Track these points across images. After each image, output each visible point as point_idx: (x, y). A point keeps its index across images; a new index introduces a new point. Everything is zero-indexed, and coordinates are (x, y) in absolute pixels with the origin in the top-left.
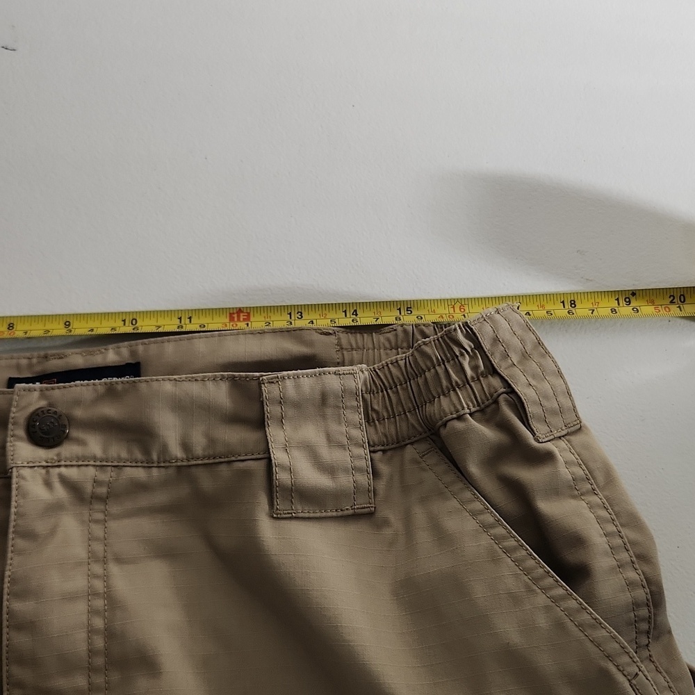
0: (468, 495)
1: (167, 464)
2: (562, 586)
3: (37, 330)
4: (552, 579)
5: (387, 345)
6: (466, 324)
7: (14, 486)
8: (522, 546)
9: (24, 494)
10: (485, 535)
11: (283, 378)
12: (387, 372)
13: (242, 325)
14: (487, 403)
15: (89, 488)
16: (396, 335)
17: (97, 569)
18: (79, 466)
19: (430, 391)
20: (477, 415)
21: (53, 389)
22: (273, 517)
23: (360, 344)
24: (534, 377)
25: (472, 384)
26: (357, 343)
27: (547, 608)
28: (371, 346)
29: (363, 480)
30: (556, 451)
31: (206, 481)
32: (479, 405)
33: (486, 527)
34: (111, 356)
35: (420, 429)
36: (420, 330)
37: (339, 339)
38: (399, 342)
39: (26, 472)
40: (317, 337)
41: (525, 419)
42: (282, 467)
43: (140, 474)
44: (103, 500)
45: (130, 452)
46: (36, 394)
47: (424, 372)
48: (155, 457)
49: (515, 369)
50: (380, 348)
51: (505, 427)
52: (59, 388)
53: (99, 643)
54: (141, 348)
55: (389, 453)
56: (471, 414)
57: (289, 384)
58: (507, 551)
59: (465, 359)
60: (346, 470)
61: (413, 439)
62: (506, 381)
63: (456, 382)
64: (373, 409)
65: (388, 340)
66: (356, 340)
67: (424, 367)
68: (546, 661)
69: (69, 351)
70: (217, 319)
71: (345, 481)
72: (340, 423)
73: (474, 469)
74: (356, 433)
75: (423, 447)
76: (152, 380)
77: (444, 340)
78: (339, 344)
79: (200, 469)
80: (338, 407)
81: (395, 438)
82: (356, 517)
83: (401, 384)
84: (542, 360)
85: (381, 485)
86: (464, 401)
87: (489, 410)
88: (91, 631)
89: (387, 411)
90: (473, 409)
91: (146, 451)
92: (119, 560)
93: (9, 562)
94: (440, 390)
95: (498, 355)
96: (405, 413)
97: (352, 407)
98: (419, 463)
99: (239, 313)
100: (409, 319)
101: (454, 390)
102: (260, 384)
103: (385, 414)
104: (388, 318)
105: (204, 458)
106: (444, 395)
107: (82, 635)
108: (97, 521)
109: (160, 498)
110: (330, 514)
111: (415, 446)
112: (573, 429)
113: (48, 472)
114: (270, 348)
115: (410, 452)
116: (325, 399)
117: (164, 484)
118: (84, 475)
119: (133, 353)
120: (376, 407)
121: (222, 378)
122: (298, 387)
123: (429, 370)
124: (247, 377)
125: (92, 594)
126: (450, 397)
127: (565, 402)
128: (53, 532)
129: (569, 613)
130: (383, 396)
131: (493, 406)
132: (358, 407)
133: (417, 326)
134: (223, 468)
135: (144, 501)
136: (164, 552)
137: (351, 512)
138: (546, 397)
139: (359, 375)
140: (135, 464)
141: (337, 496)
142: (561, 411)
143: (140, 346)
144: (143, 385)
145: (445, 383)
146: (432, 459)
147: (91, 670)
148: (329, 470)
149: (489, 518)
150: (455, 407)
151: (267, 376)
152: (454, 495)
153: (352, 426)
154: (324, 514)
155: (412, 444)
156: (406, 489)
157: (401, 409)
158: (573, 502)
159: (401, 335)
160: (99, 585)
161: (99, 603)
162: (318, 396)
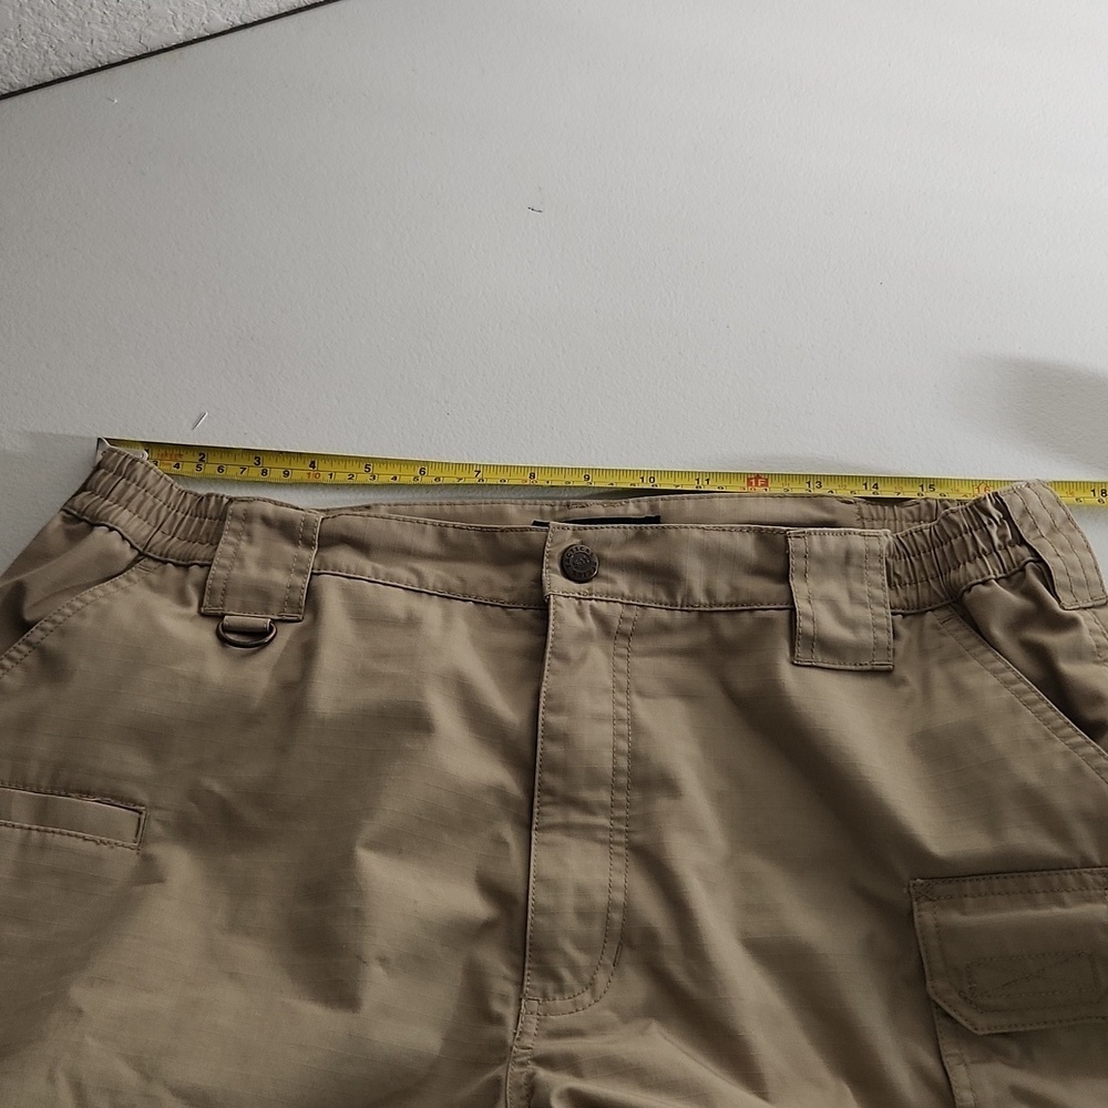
0: (989, 656)
1: (691, 608)
2: (1081, 735)
3: (559, 481)
4: (1071, 729)
5: (910, 518)
6: (996, 494)
7: (552, 611)
8: (1043, 700)
9: (560, 619)
10: (1006, 691)
11: (810, 533)
12: (911, 540)
13: (761, 490)
14: (1013, 570)
15: (616, 623)
16: (920, 509)
17: (622, 698)
18: (607, 601)
19: (955, 558)
20: (1003, 581)
21: (585, 529)
22: (793, 663)
23: (881, 515)
24: (1062, 549)
25: (999, 552)
26: (878, 514)
27: (1066, 754)
28: (892, 517)
29: (884, 637)
30: (1081, 618)
31: (727, 628)
32: (1005, 571)
33: (1007, 683)
34: (631, 508)
35: (942, 596)
36: (943, 503)
37: (860, 508)
38: (922, 515)
39: (562, 600)
40: (838, 504)
41: (1051, 587)
42: (806, 616)
43: (664, 615)
44: (626, 636)
45: (654, 593)
46: (570, 532)
47: (950, 539)
48: (679, 602)
49: (1043, 540)
50: (901, 521)
51: (1030, 594)
52: (590, 528)
53: (624, 763)
54: (661, 503)
55: (909, 618)
56: (997, 580)
57: (815, 539)
58: (1028, 704)
59: (993, 527)
60: (867, 626)
61: (934, 606)
62: (1034, 550)
63: (983, 550)
64: (895, 573)
65: (911, 513)
66: (877, 510)
67: (950, 534)
68: (1062, 800)
69: (589, 501)
70: (734, 483)
71: (866, 636)
72: (862, 583)
73: (997, 632)
74: (878, 593)
75: (944, 614)
76: (681, 527)
77: (973, 510)
78: (860, 513)
79: (722, 616)
80: (861, 567)
81: (915, 603)
82: (874, 673)
83: (924, 552)
84: (1071, 534)
85: (901, 646)
86: (991, 568)
87: (1015, 577)
88: (616, 752)
89: (909, 577)
90: (999, 575)
91: (671, 594)
92: (641, 694)
93: (545, 678)
94: (965, 557)
95: (1026, 526)
96: (927, 580)
97: (875, 569)
98: (939, 629)
99: (756, 478)
100: (934, 495)
101: (981, 557)
102: (786, 537)
103: (907, 580)
104: (909, 492)
105: (727, 605)
106: (970, 561)
107: (608, 754)
108: (621, 656)
109: (681, 641)
110: (848, 667)
111: (936, 613)
112: (1099, 603)
113: (580, 603)
114: (791, 510)
115: (930, 618)
116: (848, 557)
117: (686, 627)
118: (613, 611)
119: (653, 508)
120: (898, 572)
121: (749, 530)
122: (823, 543)
123: (956, 537)
124: (774, 530)
125: (618, 719)
126: (976, 563)
127: (1093, 576)
128: (583, 658)
129: (1087, 758)
130: (906, 562)
131: (1020, 573)
132: (881, 569)
133: (941, 501)
134: (746, 614)
135: (666, 642)
136: (684, 693)
137: (869, 667)
138: (1074, 568)
139: (883, 539)
140: (660, 605)
141: (858, 650)
142: (1088, 584)
143: (660, 501)
144: (673, 531)
145: (971, 549)
146: (953, 625)
147: (615, 787)
148: (850, 624)
149: (1010, 676)
150: (981, 572)
151: (793, 531)
152: (975, 656)
153: (875, 585)
154: (843, 667)
155: (932, 610)
156: (924, 653)
157: (923, 576)
158: (1096, 667)
159: (924, 508)
160: (623, 712)
161: (624, 728)
162: (842, 555)
